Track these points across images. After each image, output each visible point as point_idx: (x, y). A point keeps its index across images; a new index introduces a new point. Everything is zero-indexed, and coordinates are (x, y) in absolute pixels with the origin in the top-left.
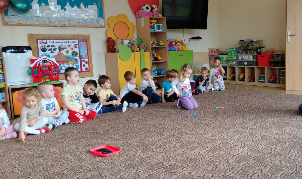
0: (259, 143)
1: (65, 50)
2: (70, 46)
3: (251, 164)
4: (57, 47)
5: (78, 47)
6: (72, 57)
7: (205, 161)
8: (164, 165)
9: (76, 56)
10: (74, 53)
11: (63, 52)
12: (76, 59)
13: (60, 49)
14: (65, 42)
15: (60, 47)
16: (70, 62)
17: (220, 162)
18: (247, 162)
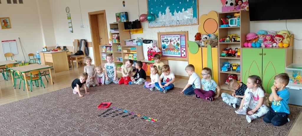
1: (173, 42)
2: (175, 39)
4: (169, 40)
5: (179, 40)
6: (176, 46)
9: (179, 46)
10: (178, 44)
11: (172, 43)
12: (178, 48)
13: (171, 41)
14: (173, 37)
15: (170, 40)
16: (175, 49)
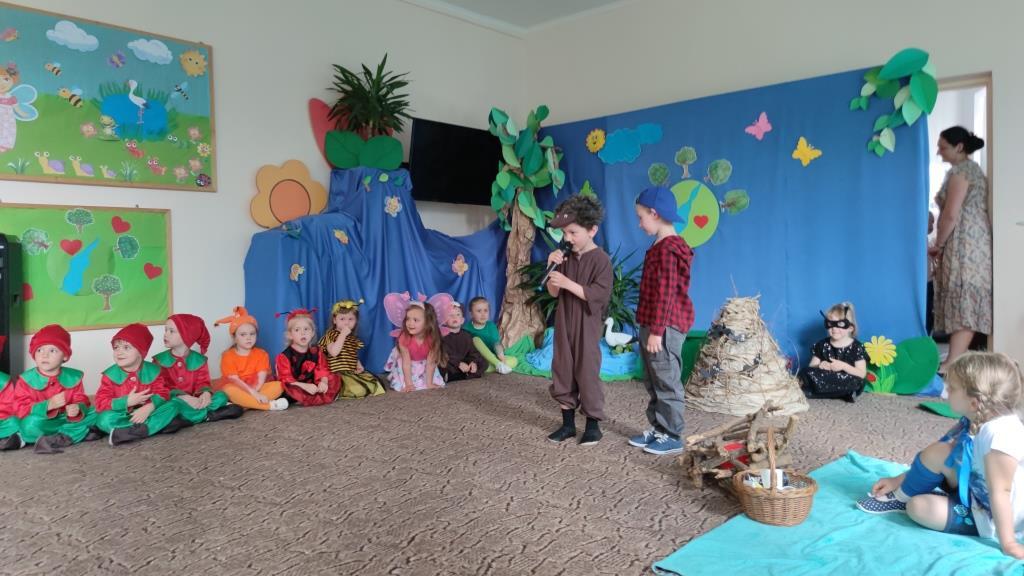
0: (620, 501)
3: (591, 558)
7: (461, 548)
8: (340, 561)
17: (501, 551)
18: (579, 551)
